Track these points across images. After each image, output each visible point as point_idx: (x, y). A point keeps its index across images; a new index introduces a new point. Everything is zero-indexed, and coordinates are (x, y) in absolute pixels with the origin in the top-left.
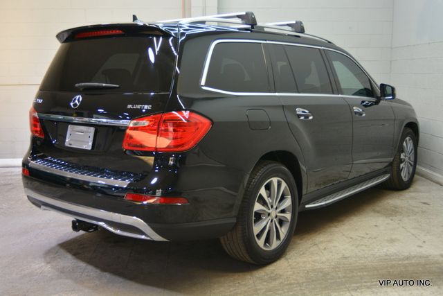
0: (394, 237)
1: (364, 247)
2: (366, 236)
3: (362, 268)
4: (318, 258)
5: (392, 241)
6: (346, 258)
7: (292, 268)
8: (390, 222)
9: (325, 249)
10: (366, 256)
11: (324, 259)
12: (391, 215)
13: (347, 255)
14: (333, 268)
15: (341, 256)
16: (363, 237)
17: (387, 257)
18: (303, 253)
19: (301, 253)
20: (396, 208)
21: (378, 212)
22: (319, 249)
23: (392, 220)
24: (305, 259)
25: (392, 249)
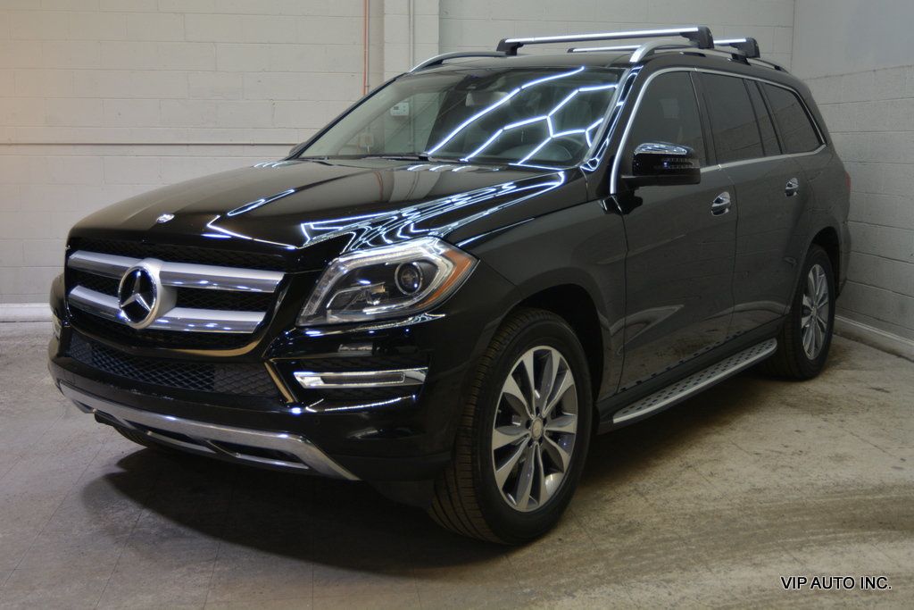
0: (840, 451)
1: (787, 470)
2: (784, 450)
3: (798, 510)
4: (703, 491)
5: (839, 458)
6: (760, 491)
7: (658, 512)
8: (824, 424)
9: (712, 474)
10: (798, 487)
11: (716, 493)
12: (821, 412)
13: (758, 486)
14: (739, 510)
15: (747, 487)
16: (780, 453)
17: (839, 489)
18: (671, 483)
19: (667, 482)
20: (826, 398)
21: (793, 406)
22: (700, 474)
23: (826, 420)
24: (678, 495)
25: (846, 474)
